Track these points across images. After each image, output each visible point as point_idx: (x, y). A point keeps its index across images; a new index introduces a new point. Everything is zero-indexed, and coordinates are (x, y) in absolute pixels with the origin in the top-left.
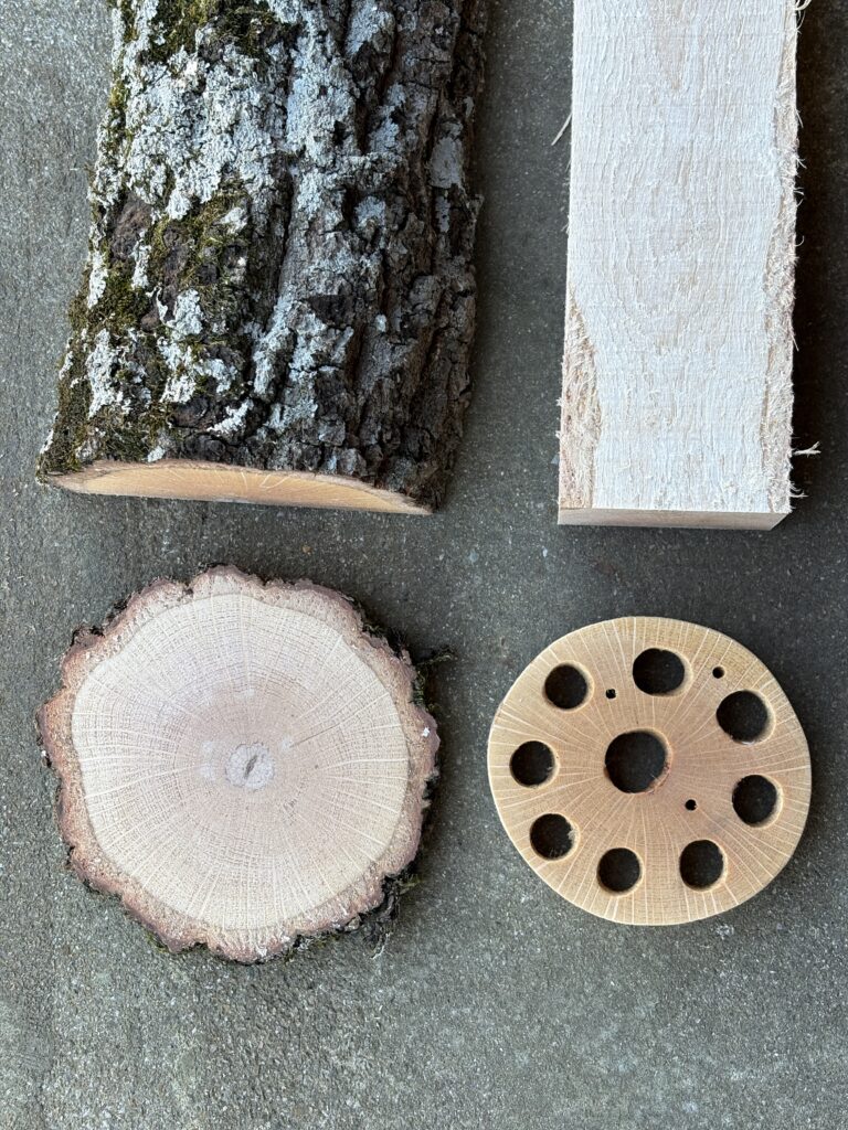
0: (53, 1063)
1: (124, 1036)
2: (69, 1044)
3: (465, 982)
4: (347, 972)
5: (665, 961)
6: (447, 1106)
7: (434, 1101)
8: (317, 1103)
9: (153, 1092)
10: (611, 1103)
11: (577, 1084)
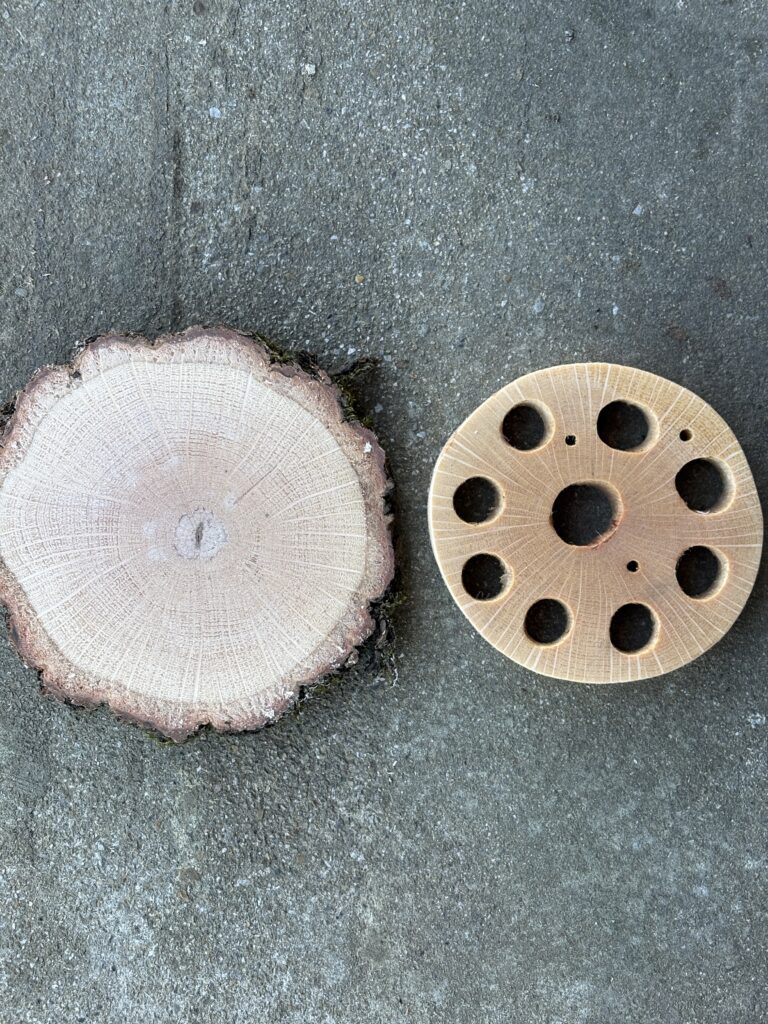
0: (47, 789)
1: (125, 769)
2: (65, 772)
3: (484, 746)
4: (363, 725)
5: (691, 743)
6: (453, 867)
7: (441, 861)
8: (320, 852)
9: (151, 828)
10: (621, 879)
11: (589, 858)
